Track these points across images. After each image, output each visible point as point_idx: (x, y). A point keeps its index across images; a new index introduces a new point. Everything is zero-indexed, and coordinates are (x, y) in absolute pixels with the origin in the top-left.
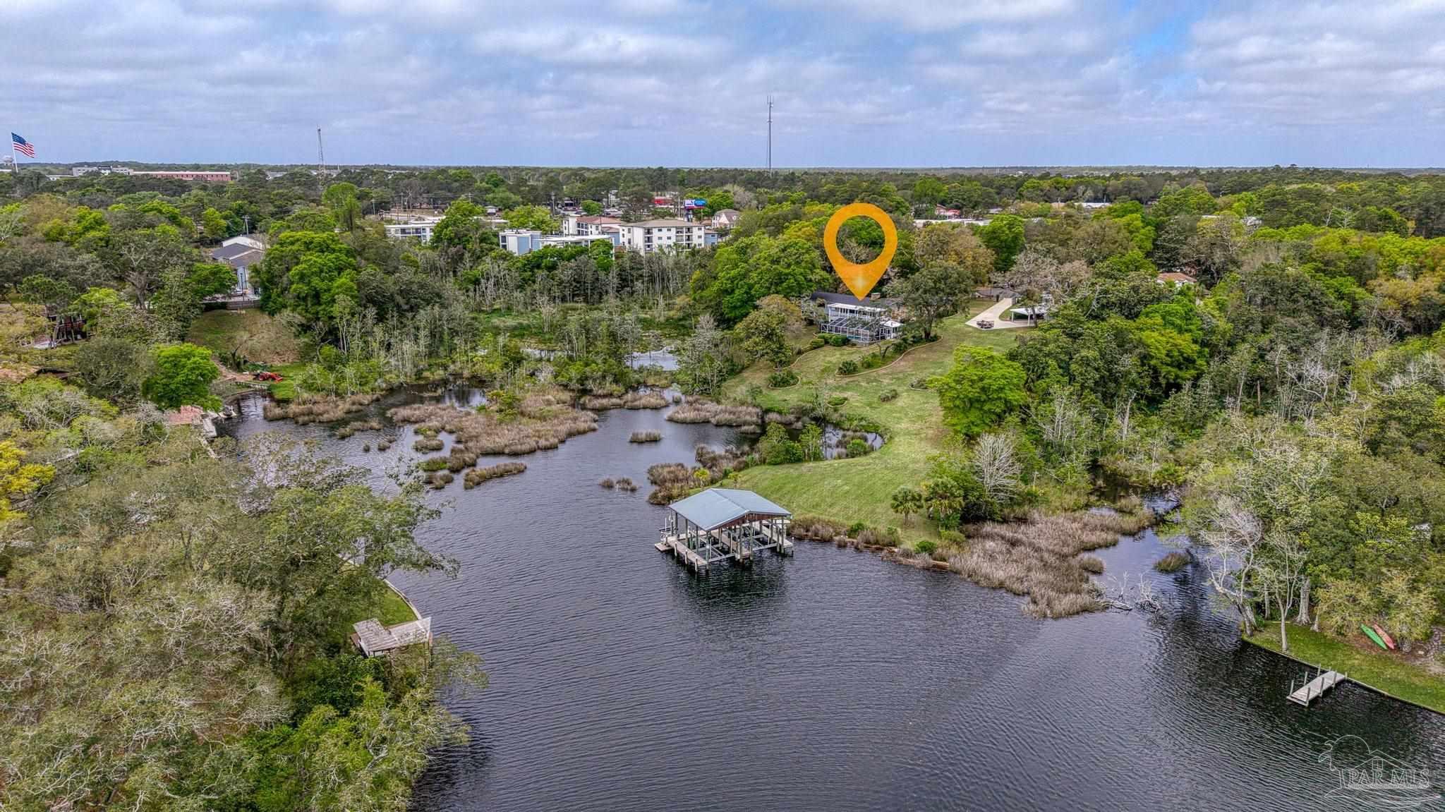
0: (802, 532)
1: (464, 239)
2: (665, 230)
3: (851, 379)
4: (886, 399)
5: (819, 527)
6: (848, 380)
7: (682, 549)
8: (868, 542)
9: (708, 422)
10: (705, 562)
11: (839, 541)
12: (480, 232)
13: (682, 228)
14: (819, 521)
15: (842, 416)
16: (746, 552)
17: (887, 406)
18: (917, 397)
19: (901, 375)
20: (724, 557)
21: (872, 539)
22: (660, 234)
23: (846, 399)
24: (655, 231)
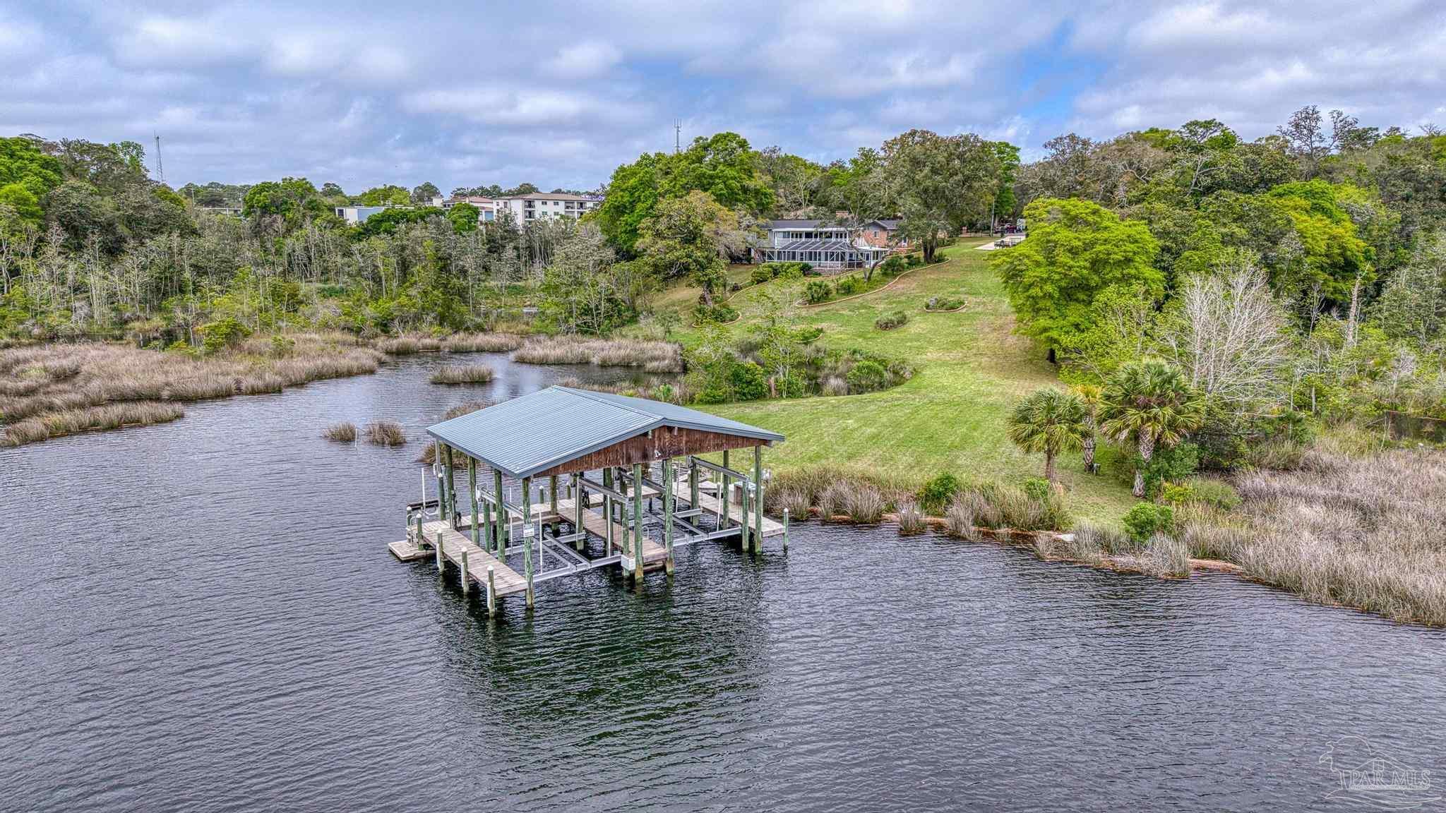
0: (802, 501)
1: (284, 207)
2: (550, 203)
3: (824, 308)
4: (887, 326)
5: (844, 489)
6: (817, 310)
7: (456, 547)
8: (981, 521)
9: (588, 363)
10: (520, 582)
11: (905, 522)
12: (307, 199)
13: (572, 202)
14: (839, 476)
15: (818, 351)
16: (652, 550)
17: (893, 334)
18: (941, 320)
19: (903, 298)
20: (585, 565)
21: (991, 512)
22: (545, 208)
23: (821, 331)
24: (538, 204)
